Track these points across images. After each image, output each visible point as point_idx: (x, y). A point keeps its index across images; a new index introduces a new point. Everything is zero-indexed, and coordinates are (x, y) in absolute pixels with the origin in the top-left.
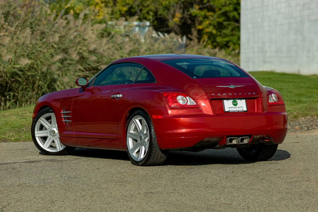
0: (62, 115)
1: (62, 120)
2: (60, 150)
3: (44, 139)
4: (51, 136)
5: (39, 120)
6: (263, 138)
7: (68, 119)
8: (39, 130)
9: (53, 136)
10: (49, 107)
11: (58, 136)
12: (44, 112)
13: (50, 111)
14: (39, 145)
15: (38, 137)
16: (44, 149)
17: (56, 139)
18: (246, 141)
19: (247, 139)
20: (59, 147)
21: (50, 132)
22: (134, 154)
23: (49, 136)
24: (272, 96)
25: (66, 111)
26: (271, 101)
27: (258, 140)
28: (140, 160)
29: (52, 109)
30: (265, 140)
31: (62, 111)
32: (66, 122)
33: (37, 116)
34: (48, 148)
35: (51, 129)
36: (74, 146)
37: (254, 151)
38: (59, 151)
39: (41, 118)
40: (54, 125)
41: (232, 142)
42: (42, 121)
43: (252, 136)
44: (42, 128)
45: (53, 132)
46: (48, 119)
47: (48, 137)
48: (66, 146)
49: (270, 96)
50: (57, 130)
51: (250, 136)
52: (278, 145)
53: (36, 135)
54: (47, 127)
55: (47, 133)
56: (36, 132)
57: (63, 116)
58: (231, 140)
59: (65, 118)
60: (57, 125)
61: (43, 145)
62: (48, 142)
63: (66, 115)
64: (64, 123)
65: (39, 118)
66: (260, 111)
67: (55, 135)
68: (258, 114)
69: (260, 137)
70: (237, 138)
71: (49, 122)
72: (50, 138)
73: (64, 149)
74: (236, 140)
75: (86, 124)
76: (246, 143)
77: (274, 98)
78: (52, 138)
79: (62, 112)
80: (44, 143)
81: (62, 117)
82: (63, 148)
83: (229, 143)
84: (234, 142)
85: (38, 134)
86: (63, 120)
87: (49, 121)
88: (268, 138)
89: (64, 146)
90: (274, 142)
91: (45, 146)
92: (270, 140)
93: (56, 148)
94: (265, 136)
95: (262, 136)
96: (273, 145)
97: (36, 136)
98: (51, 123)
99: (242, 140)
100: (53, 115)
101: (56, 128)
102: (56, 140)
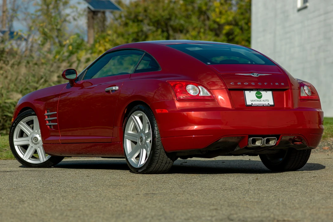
0: (46, 117)
1: (46, 123)
2: (44, 161)
3: (25, 147)
4: (33, 144)
5: (19, 124)
6: (294, 141)
7: (53, 121)
8: (19, 137)
9: (36, 144)
10: (31, 109)
11: (41, 143)
12: (24, 115)
13: (32, 113)
14: (19, 155)
15: (18, 145)
16: (25, 159)
17: (39, 147)
18: (272, 143)
19: (274, 140)
20: (43, 158)
21: (32, 139)
22: (133, 160)
23: (31, 145)
24: (305, 89)
25: (50, 112)
26: (303, 95)
27: (287, 142)
28: (140, 167)
29: (34, 111)
30: (295, 143)
31: (46, 112)
32: (50, 126)
33: (16, 120)
34: (29, 159)
35: (33, 136)
36: (61, 154)
37: (281, 159)
38: (42, 162)
39: (21, 122)
40: (36, 131)
41: (255, 144)
42: (22, 126)
43: (280, 137)
44: (22, 134)
45: (36, 140)
46: (30, 123)
47: (29, 145)
48: (51, 156)
49: (302, 88)
50: (40, 137)
51: (278, 137)
52: (311, 151)
53: (14, 143)
54: (28, 133)
55: (28, 140)
56: (15, 139)
57: (47, 119)
58: (254, 141)
59: (49, 121)
60: (40, 130)
61: (24, 155)
62: (30, 152)
63: (51, 117)
64: (48, 127)
65: (18, 122)
66: (290, 105)
67: (38, 143)
68: (288, 109)
69: (290, 139)
70: (262, 139)
71: (31, 127)
72: (32, 147)
73: (49, 159)
74: (260, 141)
75: (77, 130)
76: (273, 145)
77: (307, 91)
78: (35, 147)
79: (46, 114)
80: (25, 153)
81: (45, 119)
82: (47, 159)
83: (251, 145)
84: (258, 143)
85: (18, 142)
86: (48, 124)
87: (31, 125)
88: (300, 140)
89: (49, 156)
90: (306, 145)
91: (26, 157)
92: (302, 143)
93: (39, 159)
94: (296, 138)
95: (292, 137)
96: (306, 150)
97: (15, 145)
98: (33, 128)
99: (268, 141)
100: (35, 118)
101: (39, 135)
102: (39, 149)
